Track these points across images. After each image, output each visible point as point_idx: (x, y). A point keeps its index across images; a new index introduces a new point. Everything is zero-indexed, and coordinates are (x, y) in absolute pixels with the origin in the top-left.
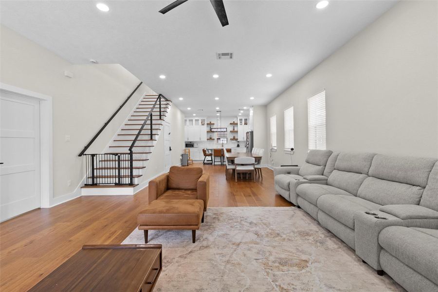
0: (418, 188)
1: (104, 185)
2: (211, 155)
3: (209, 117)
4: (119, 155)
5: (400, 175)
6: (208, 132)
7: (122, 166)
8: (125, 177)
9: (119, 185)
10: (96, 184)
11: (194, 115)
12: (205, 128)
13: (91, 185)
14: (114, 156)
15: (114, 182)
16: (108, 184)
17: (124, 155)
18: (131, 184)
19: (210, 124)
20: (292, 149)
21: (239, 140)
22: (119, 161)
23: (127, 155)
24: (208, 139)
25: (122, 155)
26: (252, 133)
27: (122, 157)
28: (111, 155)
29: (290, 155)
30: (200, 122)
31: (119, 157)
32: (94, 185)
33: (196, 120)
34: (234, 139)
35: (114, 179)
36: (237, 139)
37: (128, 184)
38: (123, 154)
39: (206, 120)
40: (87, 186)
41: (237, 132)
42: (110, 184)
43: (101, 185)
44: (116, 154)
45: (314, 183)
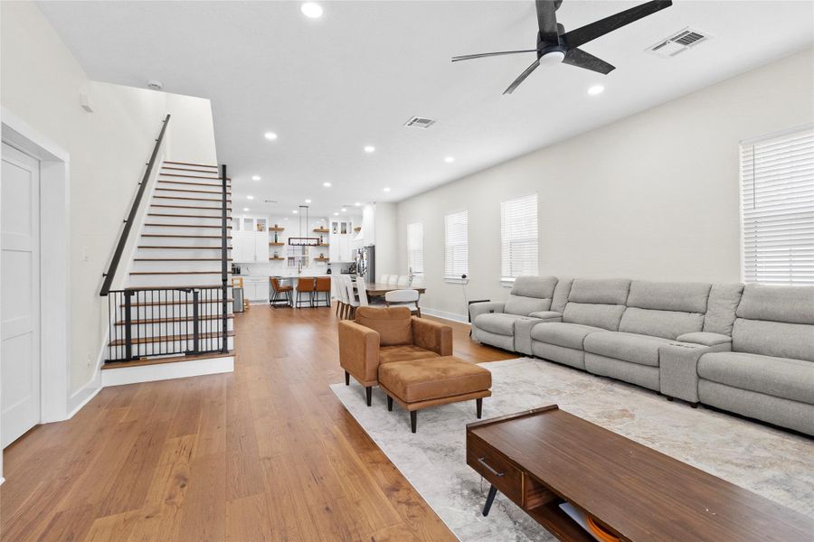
0: (698, 314)
1: (159, 357)
2: (289, 289)
3: (272, 216)
4: (196, 290)
5: (675, 302)
6: (270, 244)
7: (204, 314)
8: (210, 335)
9: (195, 354)
10: (137, 358)
11: (246, 209)
12: (266, 237)
13: (122, 361)
14: (183, 293)
15: (184, 349)
16: (167, 354)
17: (209, 291)
18: (224, 351)
19: (275, 230)
20: (464, 277)
21: (330, 262)
22: (196, 302)
23: (215, 291)
24: (270, 259)
25: (204, 291)
26: (372, 249)
27: (203, 295)
28: (177, 292)
29: (461, 286)
30: (255, 224)
31: (196, 294)
32: (129, 360)
33: (246, 220)
34: (322, 259)
35: (184, 343)
36: (328, 259)
37: (218, 350)
38: (206, 288)
39: (267, 222)
40: (109, 363)
41: (327, 246)
42: (174, 353)
43: (148, 358)
44: (187, 290)
45: (552, 321)
